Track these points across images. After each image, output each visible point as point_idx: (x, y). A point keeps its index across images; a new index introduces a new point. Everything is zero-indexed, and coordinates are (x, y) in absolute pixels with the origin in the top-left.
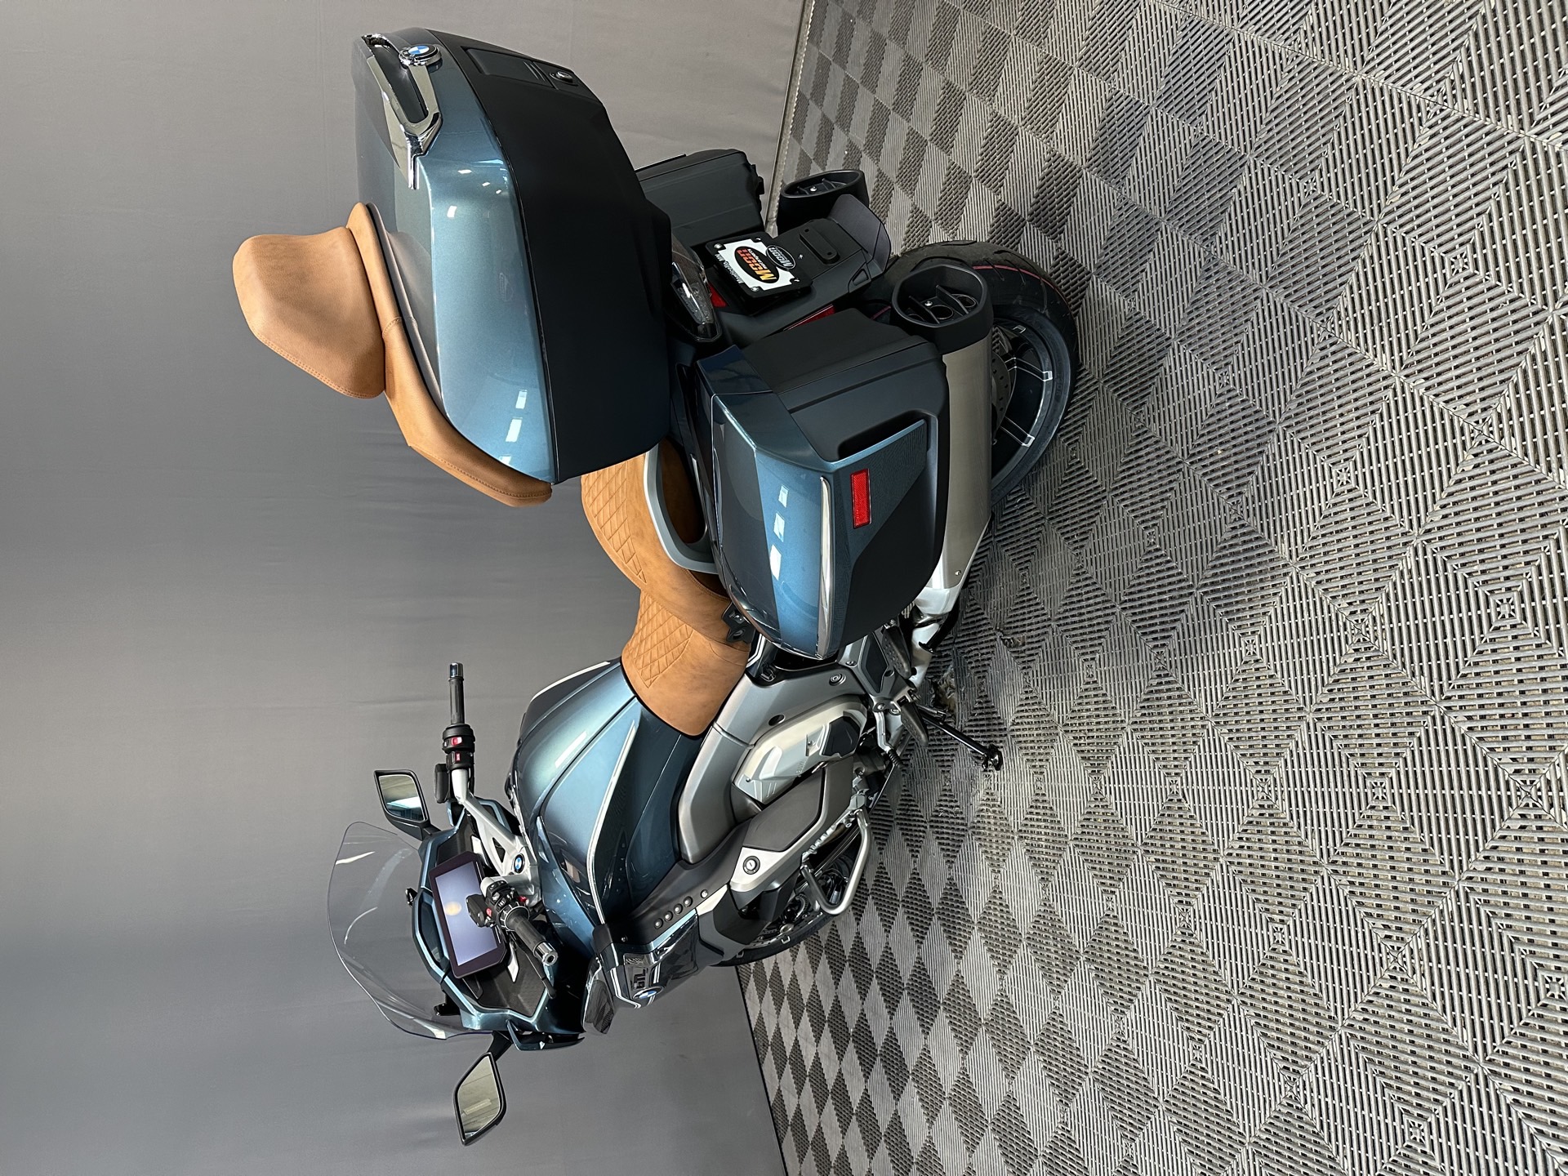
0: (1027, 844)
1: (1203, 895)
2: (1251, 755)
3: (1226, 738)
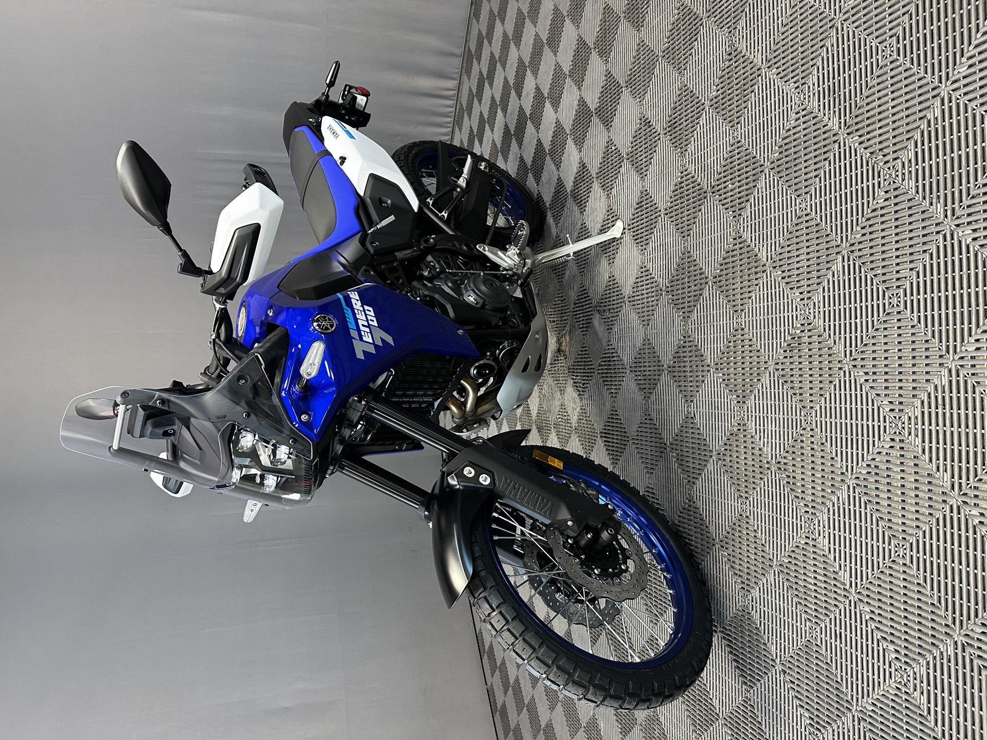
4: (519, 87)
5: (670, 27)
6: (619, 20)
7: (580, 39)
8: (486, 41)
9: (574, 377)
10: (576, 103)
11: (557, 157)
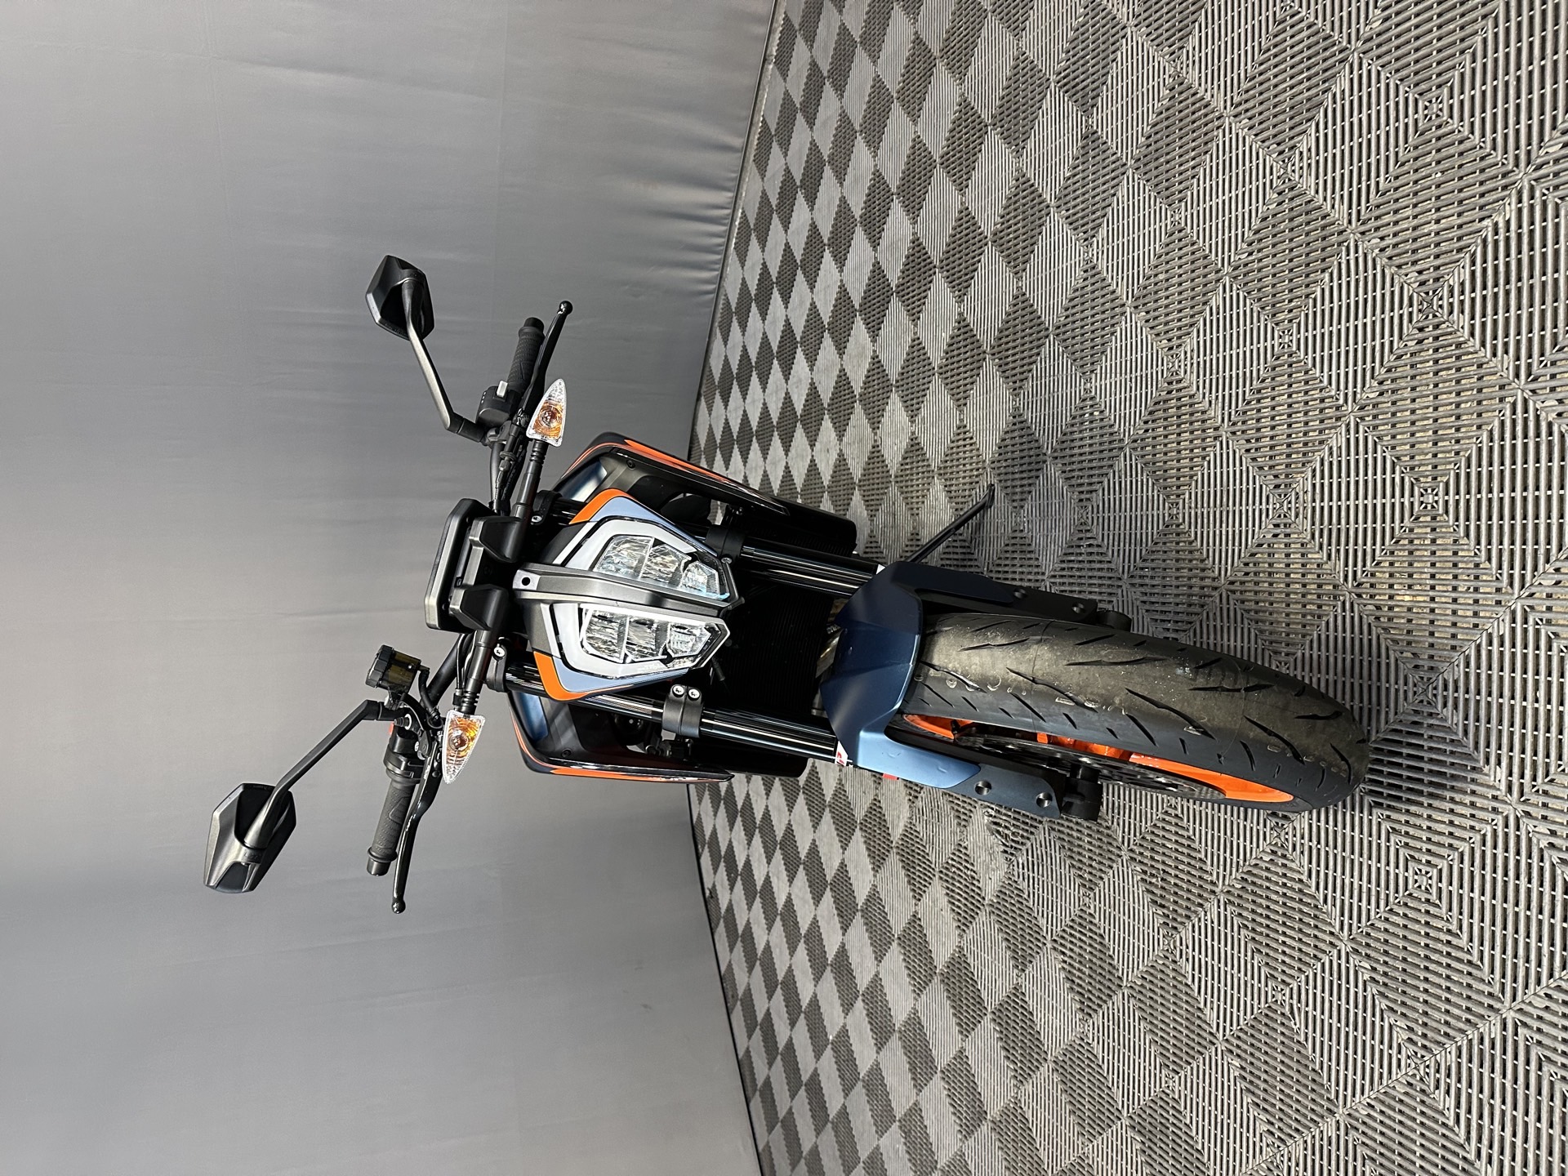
0: (1065, 962)
1: (1306, 1142)
2: (1403, 1015)
3: (1366, 977)
4: (874, 225)
5: (1256, 224)
6: (1122, 170)
7: (1021, 180)
8: (800, 119)
9: (993, 813)
10: (1009, 299)
11: (955, 384)
